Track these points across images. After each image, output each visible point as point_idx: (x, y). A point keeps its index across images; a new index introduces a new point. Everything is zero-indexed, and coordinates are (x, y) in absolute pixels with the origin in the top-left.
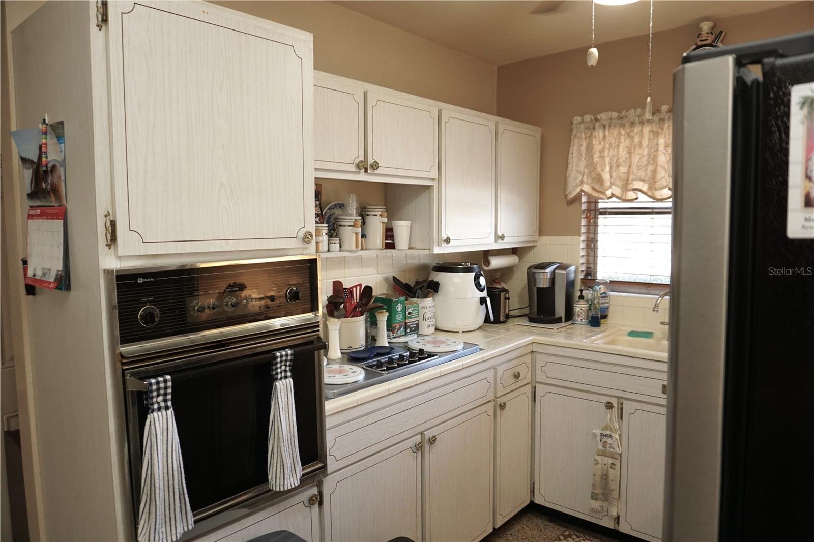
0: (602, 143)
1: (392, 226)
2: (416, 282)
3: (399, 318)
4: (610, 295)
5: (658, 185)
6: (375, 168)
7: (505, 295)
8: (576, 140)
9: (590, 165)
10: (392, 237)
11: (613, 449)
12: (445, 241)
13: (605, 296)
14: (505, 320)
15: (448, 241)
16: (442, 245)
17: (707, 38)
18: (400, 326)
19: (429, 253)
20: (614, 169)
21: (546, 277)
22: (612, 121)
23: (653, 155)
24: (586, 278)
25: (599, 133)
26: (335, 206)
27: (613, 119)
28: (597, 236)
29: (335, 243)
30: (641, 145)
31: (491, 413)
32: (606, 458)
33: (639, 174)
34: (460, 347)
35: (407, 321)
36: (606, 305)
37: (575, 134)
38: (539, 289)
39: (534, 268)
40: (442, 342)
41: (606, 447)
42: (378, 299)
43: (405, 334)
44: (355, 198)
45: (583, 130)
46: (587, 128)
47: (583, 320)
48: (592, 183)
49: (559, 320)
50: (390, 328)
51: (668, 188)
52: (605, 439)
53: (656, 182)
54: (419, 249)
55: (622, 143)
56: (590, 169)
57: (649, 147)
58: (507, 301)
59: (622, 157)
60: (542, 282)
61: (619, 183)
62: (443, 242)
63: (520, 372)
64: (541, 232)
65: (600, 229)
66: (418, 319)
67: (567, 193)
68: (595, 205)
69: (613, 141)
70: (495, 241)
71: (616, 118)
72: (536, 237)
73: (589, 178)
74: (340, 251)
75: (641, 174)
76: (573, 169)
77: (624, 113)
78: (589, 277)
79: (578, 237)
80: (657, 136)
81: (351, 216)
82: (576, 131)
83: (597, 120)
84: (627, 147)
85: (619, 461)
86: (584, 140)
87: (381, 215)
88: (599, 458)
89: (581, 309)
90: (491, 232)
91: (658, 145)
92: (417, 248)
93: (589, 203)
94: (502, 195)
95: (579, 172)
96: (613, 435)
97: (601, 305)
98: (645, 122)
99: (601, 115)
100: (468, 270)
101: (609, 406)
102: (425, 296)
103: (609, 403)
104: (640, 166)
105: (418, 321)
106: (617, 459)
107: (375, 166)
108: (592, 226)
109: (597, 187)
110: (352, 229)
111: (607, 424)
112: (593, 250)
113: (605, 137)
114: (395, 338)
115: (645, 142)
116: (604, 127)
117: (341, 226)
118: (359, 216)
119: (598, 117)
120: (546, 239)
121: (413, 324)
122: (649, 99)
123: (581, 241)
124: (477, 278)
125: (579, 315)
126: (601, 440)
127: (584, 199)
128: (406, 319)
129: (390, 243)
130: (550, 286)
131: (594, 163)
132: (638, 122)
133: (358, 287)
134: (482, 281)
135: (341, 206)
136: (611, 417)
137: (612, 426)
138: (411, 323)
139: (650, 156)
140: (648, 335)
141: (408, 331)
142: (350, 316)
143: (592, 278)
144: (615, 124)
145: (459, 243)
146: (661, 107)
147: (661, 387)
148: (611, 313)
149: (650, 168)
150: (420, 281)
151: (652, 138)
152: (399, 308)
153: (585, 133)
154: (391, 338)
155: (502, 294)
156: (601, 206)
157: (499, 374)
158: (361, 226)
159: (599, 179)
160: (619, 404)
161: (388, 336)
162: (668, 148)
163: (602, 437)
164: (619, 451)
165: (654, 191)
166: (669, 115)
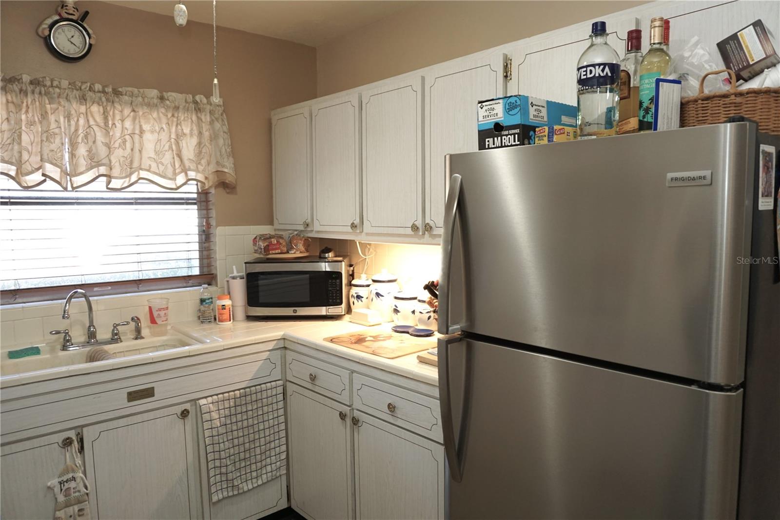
5: (24, 169)
11: (79, 491)
17: (74, 13)
32: (71, 508)
41: (69, 495)
52: (66, 486)
53: (22, 166)
57: (12, 122)
80: (18, 109)
85: (87, 502)
88: (61, 513)
96: (76, 475)
101: (68, 442)
111: (67, 466)
122: (216, 81)
126: (61, 490)
136: (70, 455)
137: (74, 466)
139: (14, 133)
140: (34, 351)
146: (21, 75)
147: (126, 395)
149: (16, 147)
160: (78, 435)
162: (32, 127)
163: (62, 485)
164: (87, 490)
165: (22, 176)
166: (32, 88)
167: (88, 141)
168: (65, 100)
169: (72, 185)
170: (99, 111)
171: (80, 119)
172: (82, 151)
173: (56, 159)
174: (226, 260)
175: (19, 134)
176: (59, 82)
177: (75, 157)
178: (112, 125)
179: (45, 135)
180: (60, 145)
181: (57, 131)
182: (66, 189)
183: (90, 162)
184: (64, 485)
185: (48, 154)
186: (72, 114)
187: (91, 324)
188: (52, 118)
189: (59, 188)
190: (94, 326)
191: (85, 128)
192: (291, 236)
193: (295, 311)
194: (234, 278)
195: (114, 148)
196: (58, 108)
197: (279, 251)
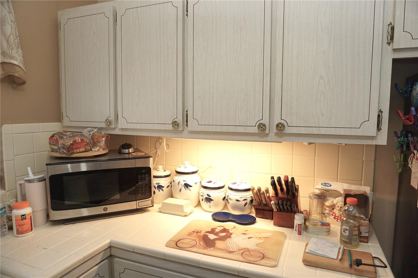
174: (14, 160)
192: (91, 133)
193: (105, 209)
194: (29, 181)
197: (83, 149)
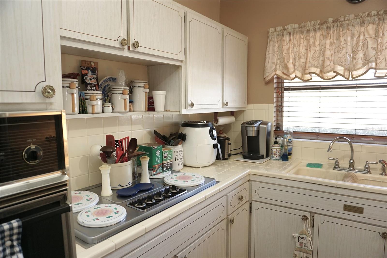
0: (288, 44)
1: (152, 95)
2: (171, 134)
3: (158, 160)
4: (293, 141)
5: (325, 70)
6: (136, 46)
7: (228, 142)
8: (272, 43)
9: (281, 58)
10: (152, 103)
11: (307, 247)
12: (190, 105)
13: (290, 141)
14: (228, 157)
15: (192, 105)
16: (188, 109)
18: (159, 166)
19: (179, 114)
20: (297, 60)
21: (254, 130)
22: (295, 30)
23: (323, 50)
24: (277, 130)
25: (287, 38)
26: (109, 79)
27: (296, 29)
28: (283, 104)
29: (108, 106)
30: (314, 44)
31: (225, 228)
32: (302, 253)
33: (314, 63)
34: (202, 181)
35: (164, 162)
36: (291, 147)
37: (270, 39)
38: (249, 138)
39: (246, 124)
40: (189, 178)
41: (302, 246)
42: (142, 148)
43: (163, 172)
44: (124, 73)
45: (276, 36)
46: (278, 35)
47: (278, 157)
48: (282, 69)
49: (262, 157)
50: (151, 168)
51: (333, 71)
52: (301, 240)
53: (324, 68)
54: (172, 111)
55: (302, 43)
56: (281, 60)
57: (321, 45)
58: (229, 145)
59: (302, 52)
60: (251, 132)
61: (301, 69)
62: (188, 106)
63: (243, 196)
64: (249, 101)
65: (285, 99)
66: (172, 160)
67: (265, 77)
68: (282, 84)
69: (296, 42)
70: (222, 107)
71: (297, 28)
72: (245, 105)
73: (281, 66)
74: (112, 112)
75: (316, 63)
76: (270, 61)
77: (303, 24)
78: (278, 130)
79: (272, 104)
80: (325, 38)
81: (121, 86)
82: (271, 37)
83: (285, 29)
84: (305, 46)
85: (311, 255)
86: (276, 42)
87: (144, 87)
88: (297, 253)
89: (276, 150)
90: (220, 101)
91: (326, 43)
92: (170, 110)
93: (278, 83)
94: (226, 77)
95: (273, 63)
96: (307, 238)
97: (289, 147)
98: (317, 30)
99: (288, 26)
100: (205, 126)
101: (305, 218)
102: (177, 144)
103: (305, 216)
104: (314, 58)
105: (172, 161)
106: (311, 254)
107: (136, 45)
108: (280, 97)
109: (285, 72)
110: (121, 96)
111: (303, 231)
112: (281, 113)
113: (290, 40)
114: (155, 175)
115: (317, 42)
116: (290, 34)
117: (113, 94)
118: (127, 87)
119: (286, 27)
120: (251, 106)
121: (168, 164)
123: (273, 107)
124: (211, 131)
125: (275, 154)
126: (298, 241)
127: (275, 81)
128: (163, 161)
129: (151, 107)
130: (256, 135)
131: (283, 57)
132: (312, 29)
133: (127, 139)
134: (215, 133)
135: (114, 80)
136: (305, 226)
137: (307, 232)
138: (166, 164)
139: (321, 51)
140: (319, 166)
141: (165, 169)
142: (120, 162)
143: (280, 130)
144: (297, 31)
145: (199, 107)
146: (328, 19)
147: (343, 206)
148: (294, 152)
149: (321, 58)
150: (173, 133)
151: (322, 39)
152: (158, 153)
153: (277, 38)
154: (152, 175)
155: (226, 141)
156: (285, 85)
157: (230, 199)
158: (129, 94)
159: (286, 67)
160: (311, 217)
161: (150, 174)
162: (332, 46)
163: (299, 239)
164: (311, 249)
165: (324, 73)
166: (333, 24)
167: (364, 48)
168: (352, 26)
169: (352, 76)
170: (373, 28)
171: (360, 36)
172: (360, 55)
173: (342, 62)
175: (323, 51)
176: (349, 17)
177: (355, 59)
178: (382, 35)
179: (337, 49)
180: (345, 54)
181: (345, 46)
182: (348, 79)
183: (364, 61)
184: (300, 240)
185: (337, 60)
186: (355, 34)
187: (352, 158)
188: (342, 39)
189: (343, 79)
190: (353, 160)
191: (363, 41)
195: (382, 50)
196: (347, 32)
